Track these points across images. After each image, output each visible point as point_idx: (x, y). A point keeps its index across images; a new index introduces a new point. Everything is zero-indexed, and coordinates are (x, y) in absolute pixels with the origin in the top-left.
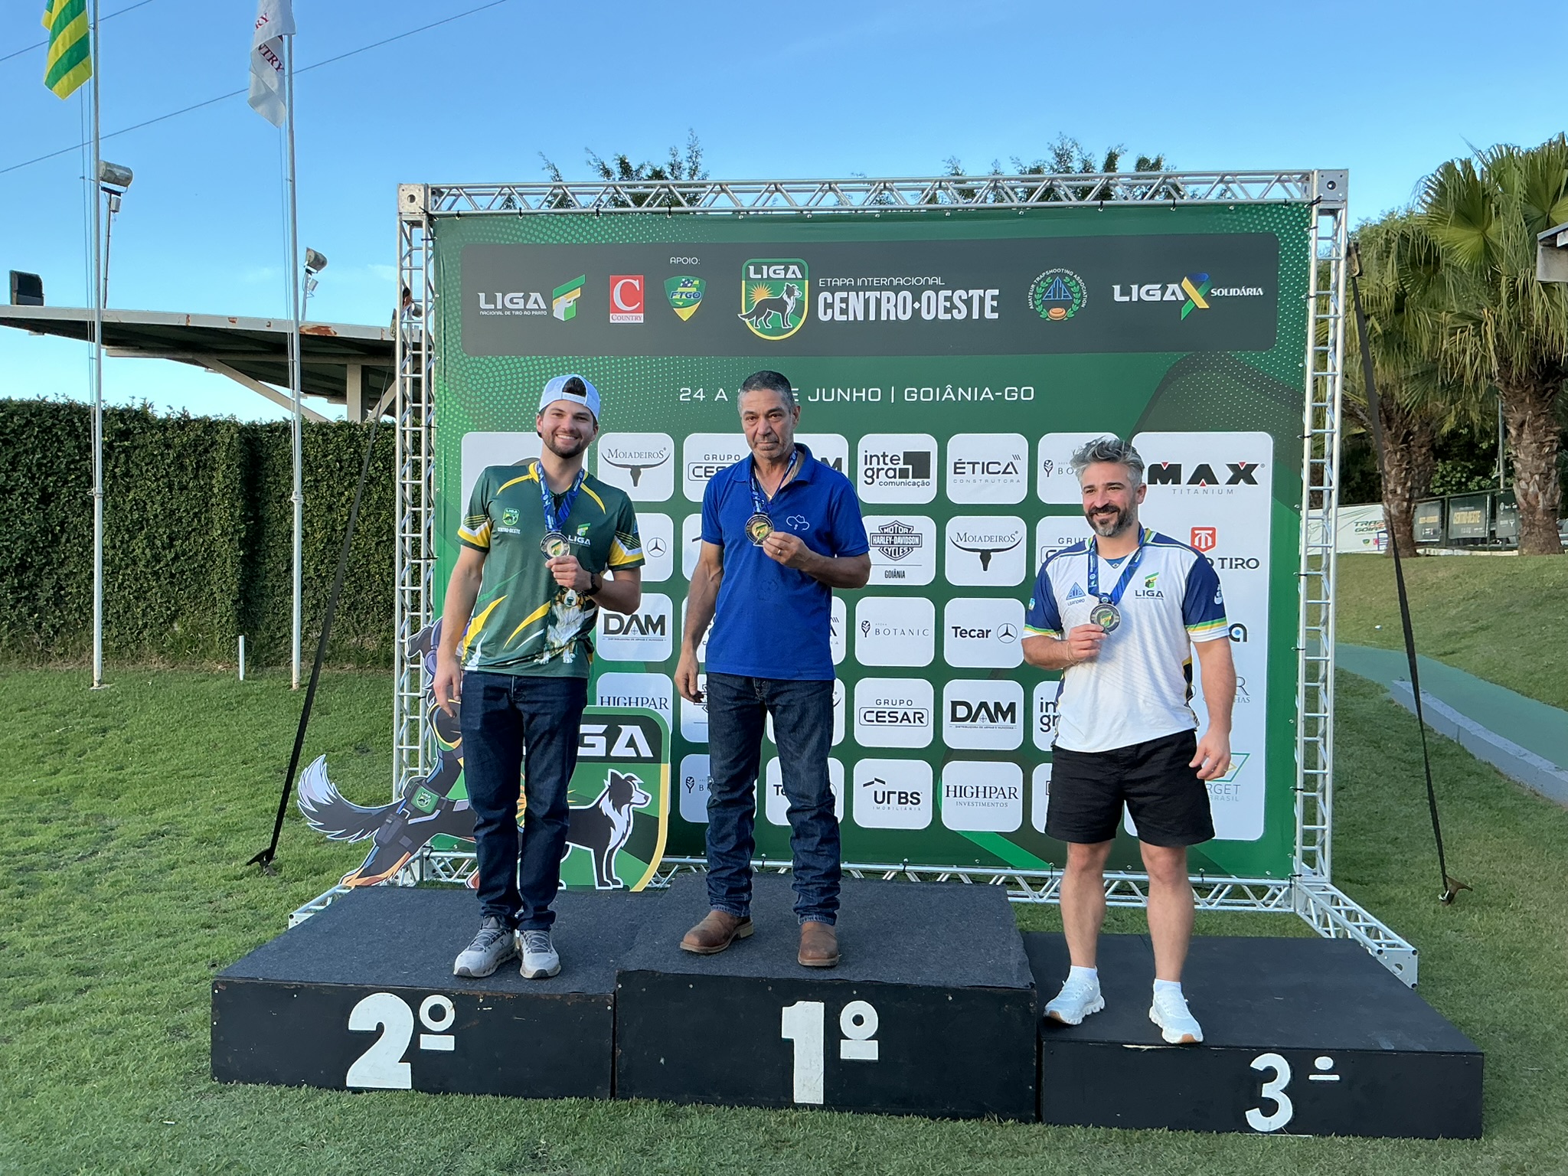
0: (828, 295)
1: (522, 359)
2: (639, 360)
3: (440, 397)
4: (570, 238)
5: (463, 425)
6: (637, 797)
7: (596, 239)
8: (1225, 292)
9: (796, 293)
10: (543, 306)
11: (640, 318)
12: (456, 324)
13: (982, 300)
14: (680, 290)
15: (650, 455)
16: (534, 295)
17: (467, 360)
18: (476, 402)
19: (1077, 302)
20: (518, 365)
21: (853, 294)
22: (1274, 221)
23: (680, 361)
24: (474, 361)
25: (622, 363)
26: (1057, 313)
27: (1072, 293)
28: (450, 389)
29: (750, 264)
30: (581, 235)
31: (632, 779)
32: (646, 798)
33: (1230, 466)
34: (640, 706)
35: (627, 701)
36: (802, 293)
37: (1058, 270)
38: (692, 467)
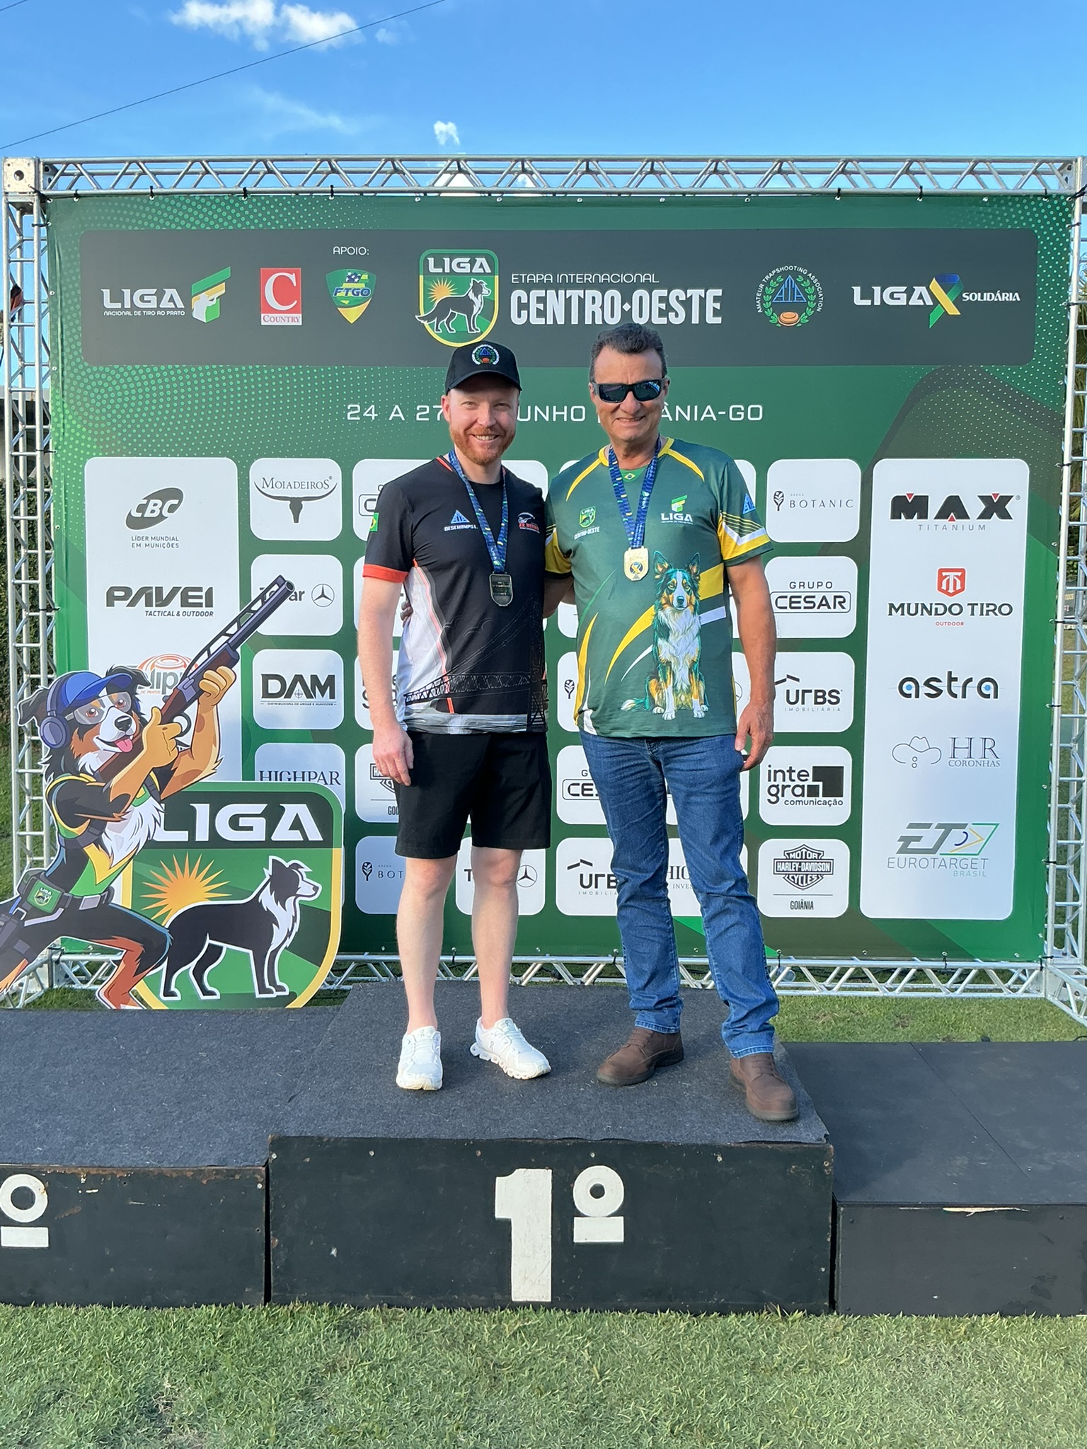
0: (522, 293)
1: (156, 369)
2: (297, 370)
3: (58, 414)
4: (212, 223)
5: (86, 449)
6: (305, 888)
7: (244, 224)
8: (978, 297)
9: (485, 291)
10: (180, 305)
11: (297, 320)
12: (76, 326)
13: (703, 301)
14: (345, 285)
15: (314, 485)
16: (169, 292)
17: (89, 370)
18: (100, 422)
19: (812, 305)
20: (151, 376)
21: (551, 293)
22: (1033, 214)
23: (347, 372)
24: (98, 371)
25: (276, 373)
26: (789, 318)
27: (806, 295)
28: (70, 405)
29: (431, 255)
30: (225, 219)
31: (298, 866)
32: (316, 889)
33: (982, 498)
34: (307, 781)
35: (292, 776)
36: (491, 290)
37: (790, 268)
38: (363, 499)
